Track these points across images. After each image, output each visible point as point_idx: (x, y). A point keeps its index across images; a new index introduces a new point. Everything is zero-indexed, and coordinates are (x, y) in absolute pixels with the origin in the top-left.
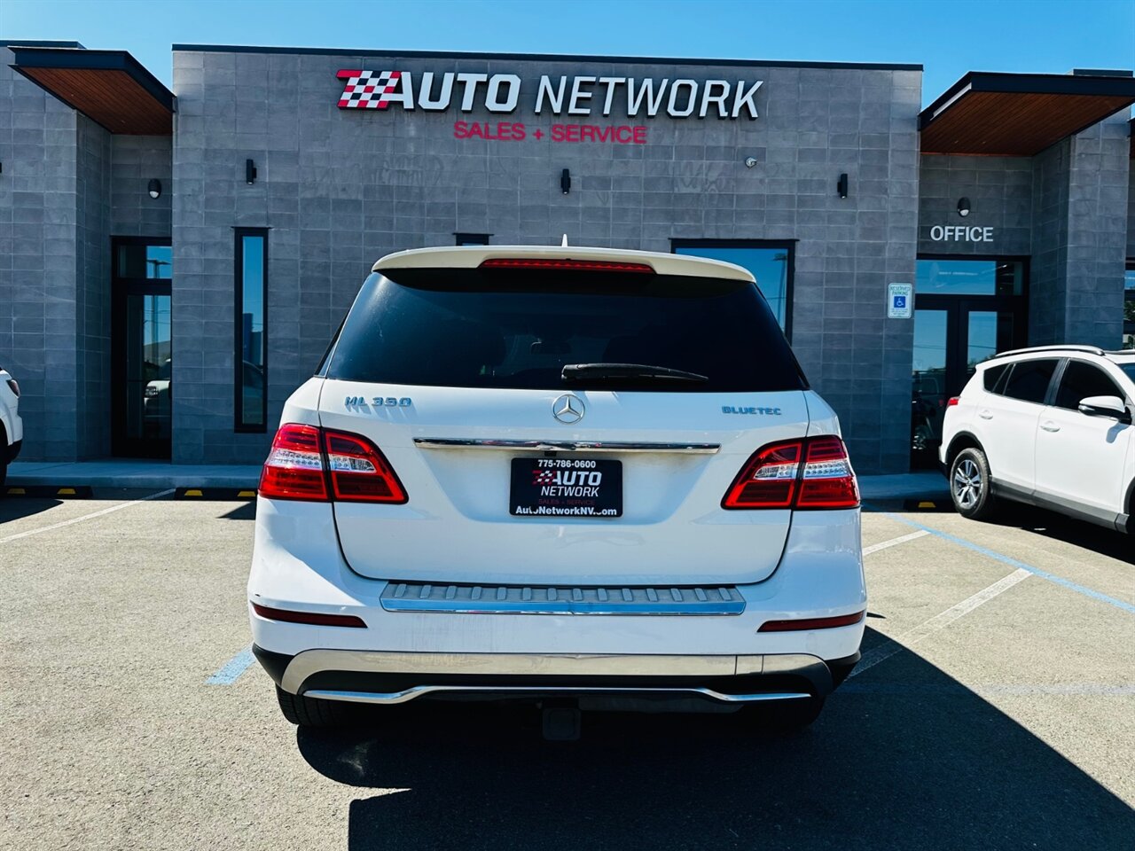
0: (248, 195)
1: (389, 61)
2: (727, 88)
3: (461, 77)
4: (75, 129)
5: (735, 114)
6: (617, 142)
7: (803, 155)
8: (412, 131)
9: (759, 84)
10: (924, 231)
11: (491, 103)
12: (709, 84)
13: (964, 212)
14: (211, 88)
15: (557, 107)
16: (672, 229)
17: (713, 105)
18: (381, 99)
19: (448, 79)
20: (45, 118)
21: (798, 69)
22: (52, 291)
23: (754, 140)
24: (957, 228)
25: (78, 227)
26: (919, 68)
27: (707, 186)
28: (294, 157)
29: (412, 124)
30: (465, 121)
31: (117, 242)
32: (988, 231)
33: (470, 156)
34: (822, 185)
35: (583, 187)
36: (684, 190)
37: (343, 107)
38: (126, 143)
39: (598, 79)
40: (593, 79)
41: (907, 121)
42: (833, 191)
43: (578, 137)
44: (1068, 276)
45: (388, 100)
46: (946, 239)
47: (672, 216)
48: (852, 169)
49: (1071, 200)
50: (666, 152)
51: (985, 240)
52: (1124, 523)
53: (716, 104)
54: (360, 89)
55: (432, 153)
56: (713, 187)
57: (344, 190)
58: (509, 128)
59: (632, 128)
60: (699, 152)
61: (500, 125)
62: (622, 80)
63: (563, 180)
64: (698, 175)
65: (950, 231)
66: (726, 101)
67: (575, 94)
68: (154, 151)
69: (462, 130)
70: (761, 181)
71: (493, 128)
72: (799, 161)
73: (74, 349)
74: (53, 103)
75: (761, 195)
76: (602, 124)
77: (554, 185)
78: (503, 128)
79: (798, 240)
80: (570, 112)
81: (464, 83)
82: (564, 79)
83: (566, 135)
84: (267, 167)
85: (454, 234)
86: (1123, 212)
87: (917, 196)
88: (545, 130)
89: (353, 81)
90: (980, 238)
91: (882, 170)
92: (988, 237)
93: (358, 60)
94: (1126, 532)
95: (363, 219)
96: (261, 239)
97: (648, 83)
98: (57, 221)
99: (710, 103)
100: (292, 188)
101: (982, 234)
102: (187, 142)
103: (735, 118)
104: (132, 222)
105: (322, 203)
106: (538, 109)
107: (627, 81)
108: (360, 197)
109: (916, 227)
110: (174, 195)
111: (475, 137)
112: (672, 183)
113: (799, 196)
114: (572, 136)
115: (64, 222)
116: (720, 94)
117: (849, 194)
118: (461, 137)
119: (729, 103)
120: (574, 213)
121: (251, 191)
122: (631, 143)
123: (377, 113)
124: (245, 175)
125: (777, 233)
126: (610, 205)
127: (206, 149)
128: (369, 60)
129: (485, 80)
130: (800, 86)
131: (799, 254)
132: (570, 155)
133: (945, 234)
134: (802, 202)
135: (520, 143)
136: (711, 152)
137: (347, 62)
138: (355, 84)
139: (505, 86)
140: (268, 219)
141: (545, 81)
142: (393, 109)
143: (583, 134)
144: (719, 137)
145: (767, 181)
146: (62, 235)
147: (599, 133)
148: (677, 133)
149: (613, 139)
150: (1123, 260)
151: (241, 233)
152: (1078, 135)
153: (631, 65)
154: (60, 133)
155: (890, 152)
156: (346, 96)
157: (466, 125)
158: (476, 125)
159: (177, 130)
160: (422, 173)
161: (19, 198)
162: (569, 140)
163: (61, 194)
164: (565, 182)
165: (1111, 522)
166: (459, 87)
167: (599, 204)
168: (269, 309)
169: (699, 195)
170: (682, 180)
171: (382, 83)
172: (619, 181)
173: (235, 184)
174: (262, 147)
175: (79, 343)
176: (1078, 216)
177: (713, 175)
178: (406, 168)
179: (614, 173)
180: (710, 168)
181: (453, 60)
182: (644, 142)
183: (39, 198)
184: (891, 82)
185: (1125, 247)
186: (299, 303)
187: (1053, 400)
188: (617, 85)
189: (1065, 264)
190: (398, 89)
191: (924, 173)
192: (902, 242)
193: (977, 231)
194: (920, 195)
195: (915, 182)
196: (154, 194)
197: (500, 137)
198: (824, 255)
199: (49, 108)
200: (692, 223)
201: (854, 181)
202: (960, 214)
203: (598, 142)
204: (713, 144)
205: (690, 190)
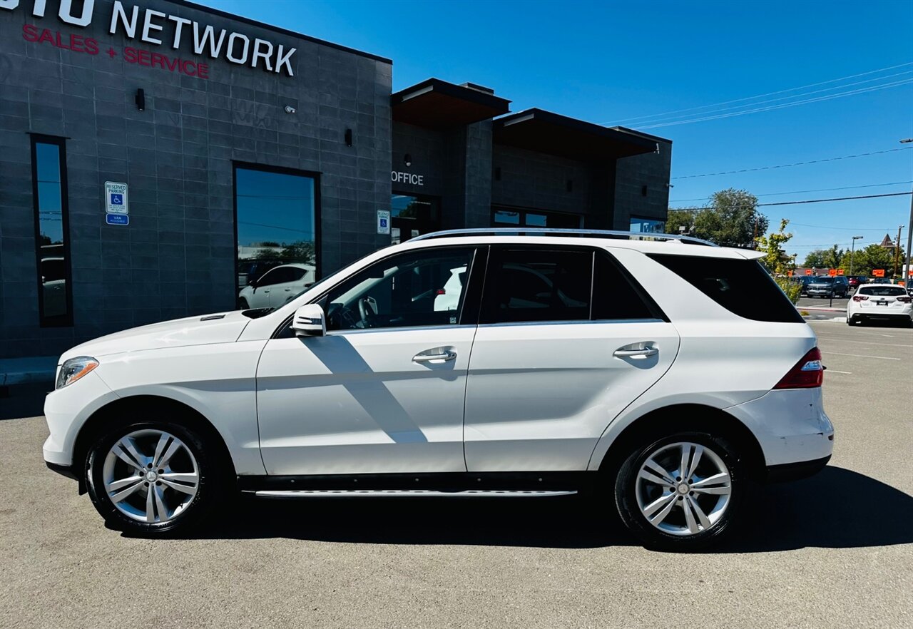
2: (271, 48)
5: (278, 70)
6: (184, 74)
7: (322, 110)
9: (293, 50)
11: (65, 15)
12: (258, 42)
13: (408, 164)
15: (131, 32)
16: (233, 153)
17: (261, 60)
21: (318, 46)
23: (290, 92)
24: (405, 174)
26: (390, 62)
27: (257, 123)
30: (34, 25)
32: (421, 178)
33: (41, 60)
34: (335, 134)
35: (156, 107)
36: (240, 123)
39: (167, 16)
40: (163, 15)
41: (383, 96)
42: (341, 141)
43: (149, 62)
46: (399, 181)
47: (232, 142)
48: (353, 126)
49: (467, 166)
50: (225, 89)
51: (419, 184)
53: (263, 59)
56: (262, 124)
58: (82, 41)
59: (196, 64)
60: (251, 94)
61: (72, 37)
62: (188, 22)
63: (138, 98)
64: (250, 112)
65: (401, 175)
66: (270, 58)
67: (148, 25)
70: (296, 125)
71: (65, 37)
72: (320, 114)
75: (297, 136)
76: (167, 53)
77: (128, 102)
78: (76, 40)
79: (322, 173)
80: (143, 39)
82: (136, 8)
83: (138, 59)
85: (28, 133)
86: (489, 176)
87: (390, 152)
88: (118, 50)
90: (417, 182)
91: (371, 130)
92: (421, 182)
97: (210, 29)
99: (259, 57)
101: (417, 180)
103: (276, 73)
106: (113, 30)
107: (192, 24)
111: (48, 44)
112: (231, 115)
113: (321, 141)
114: (144, 61)
116: (266, 52)
117: (352, 144)
118: (31, 40)
119: (273, 60)
120: (149, 128)
122: (196, 77)
125: (308, 165)
126: (181, 126)
130: (319, 57)
131: (323, 182)
132: (142, 76)
133: (398, 177)
134: (323, 145)
135: (93, 57)
136: (259, 96)
143: (153, 61)
144: (266, 87)
145: (299, 125)
147: (169, 64)
148: (232, 75)
149: (180, 70)
152: (470, 126)
153: (193, 10)
155: (375, 118)
157: (35, 29)
158: (46, 32)
162: (142, 64)
164: (140, 99)
167: (171, 123)
169: (252, 128)
170: (238, 114)
172: (188, 107)
177: (262, 115)
179: (182, 99)
180: (259, 107)
182: (207, 77)
184: (374, 69)
185: (491, 197)
188: (184, 24)
189: (464, 205)
192: (382, 182)
193: (415, 177)
194: (392, 149)
195: (389, 141)
197: (72, 48)
198: (339, 186)
200: (248, 150)
201: (355, 135)
202: (406, 164)
203: (167, 70)
204: (261, 90)
205: (245, 123)
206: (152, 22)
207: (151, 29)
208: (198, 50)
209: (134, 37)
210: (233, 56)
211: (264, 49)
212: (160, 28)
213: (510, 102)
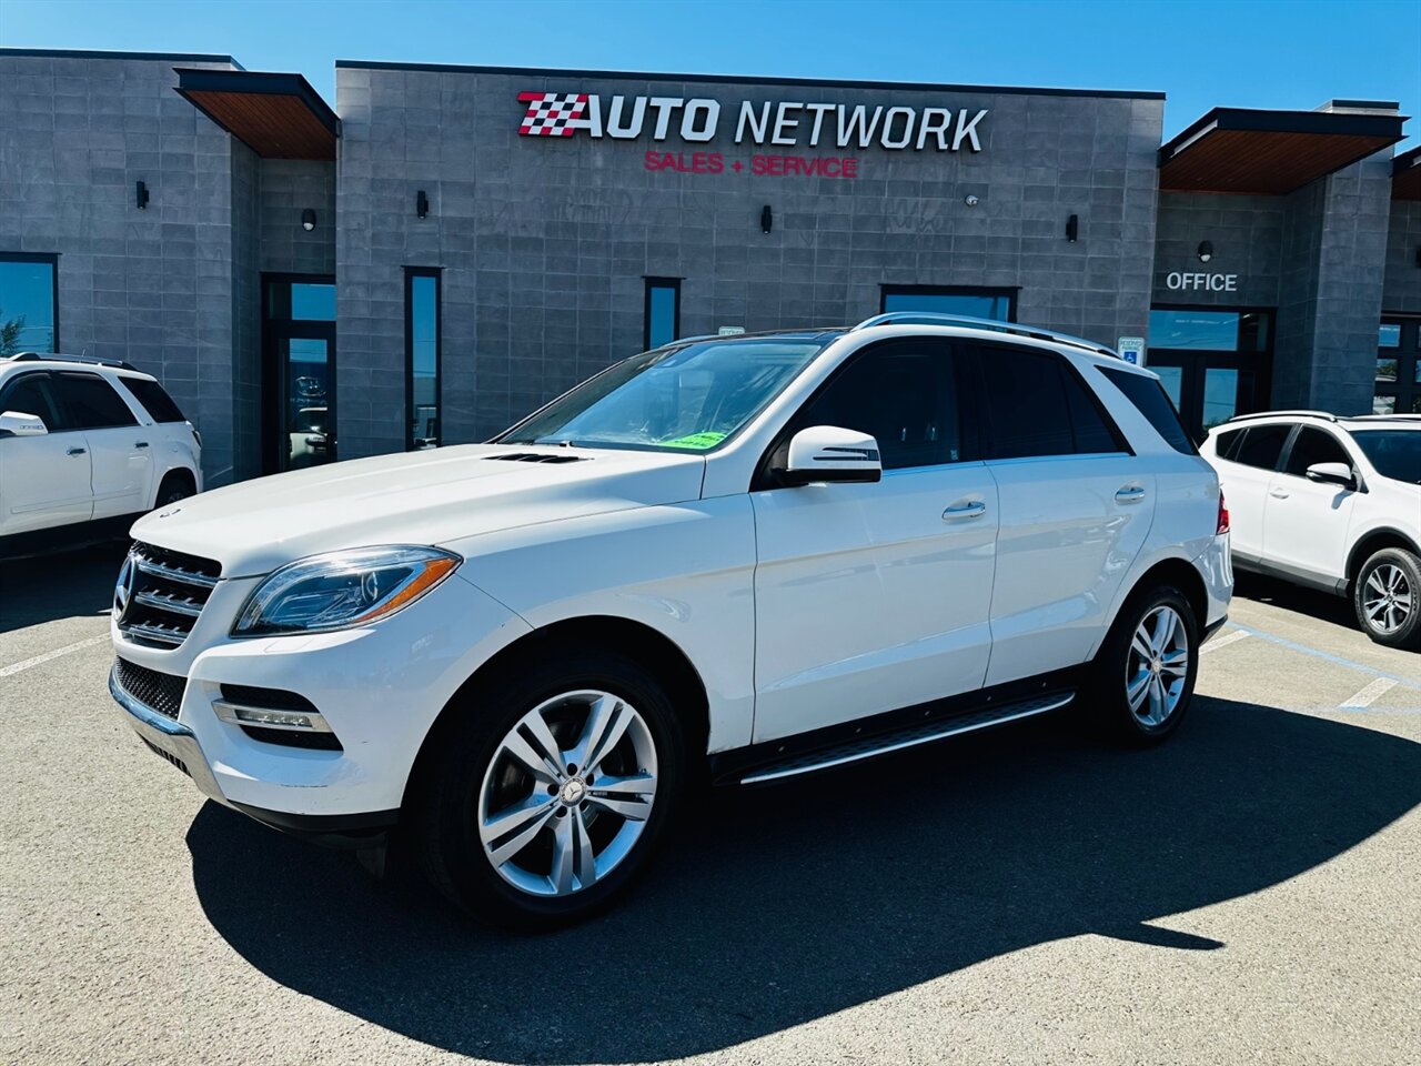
0: (419, 230)
1: (575, 82)
2: (948, 116)
3: (655, 102)
4: (228, 154)
5: (956, 146)
6: (824, 176)
7: (1029, 193)
8: (599, 162)
9: (982, 113)
10: (1160, 278)
11: (687, 132)
12: (928, 112)
13: (1205, 258)
14: (379, 110)
15: (759, 137)
16: (883, 273)
17: (932, 137)
18: (566, 126)
19: (641, 103)
20: (196, 142)
21: (1027, 97)
22: (205, 335)
23: (976, 175)
24: (1197, 275)
25: (233, 264)
26: (1161, 96)
27: (922, 227)
28: (469, 189)
29: (599, 154)
30: (657, 150)
31: (267, 278)
32: (1231, 279)
33: (662, 190)
34: (1049, 226)
35: (786, 226)
36: (897, 231)
37: (524, 133)
38: (277, 168)
39: (805, 106)
40: (800, 105)
41: (1145, 156)
42: (1061, 234)
43: (781, 169)
44: (1317, 331)
45: (574, 127)
46: (1184, 287)
47: (883, 259)
48: (1082, 209)
49: (1323, 247)
50: (878, 187)
51: (1227, 289)
52: (1344, 588)
53: (935, 134)
54: (543, 114)
55: (621, 186)
56: (929, 227)
57: (524, 226)
59: (841, 161)
60: (916, 188)
61: (695, 155)
62: (832, 107)
63: (763, 218)
64: (912, 213)
65: (1188, 278)
66: (945, 132)
67: (780, 122)
68: (307, 178)
69: (653, 161)
70: (983, 221)
71: (688, 158)
72: (1025, 199)
73: (231, 398)
74: (205, 124)
75: (982, 237)
76: (806, 155)
77: (753, 224)
78: (699, 158)
79: (1021, 288)
80: (773, 142)
81: (658, 108)
82: (767, 105)
83: (768, 168)
84: (440, 199)
85: (643, 278)
86: (1379, 261)
87: (1153, 241)
88: (745, 161)
89: (535, 105)
90: (1222, 287)
91: (1117, 212)
92: (1231, 286)
93: (540, 82)
94: (1345, 596)
95: (544, 260)
96: (433, 280)
97: (860, 110)
98: (211, 257)
99: (928, 134)
100: (466, 223)
101: (1224, 282)
102: (353, 171)
103: (955, 151)
104: (284, 256)
105: (500, 241)
106: (739, 139)
107: (837, 108)
108: (542, 236)
109: (1151, 274)
110: (338, 229)
111: (669, 169)
112: (884, 222)
113: (1023, 239)
114: (775, 169)
115: (219, 258)
116: (939, 124)
117: (1078, 238)
118: (653, 169)
119: (950, 134)
120: (775, 255)
121: (423, 226)
122: (840, 178)
123: (560, 141)
124: (416, 208)
125: (998, 279)
126: (815, 246)
127: (373, 179)
128: (553, 81)
129: (681, 105)
130: (1029, 115)
131: (1022, 303)
132: (771, 189)
133: (1183, 281)
134: (1026, 245)
135: (717, 176)
136: (928, 188)
137: (528, 82)
138: (538, 108)
139: (702, 113)
140: (441, 257)
141: (747, 108)
142: (578, 136)
143: (786, 167)
144: (938, 172)
145: (988, 221)
146: (217, 272)
147: (805, 167)
148: (890, 166)
149: (819, 173)
150: (1379, 315)
151: (411, 272)
152: (1335, 175)
153: (841, 90)
154: (212, 158)
155: (1125, 192)
156: (528, 121)
157: (657, 155)
159: (341, 156)
160: (609, 208)
161: (167, 230)
162: (772, 173)
163: (215, 227)
164: (766, 219)
165: (1330, 587)
166: (652, 113)
167: (803, 245)
168: (443, 358)
169: (913, 236)
170: (895, 219)
171: (568, 107)
172: (826, 219)
173: (405, 218)
174: (434, 176)
175: (235, 393)
176: (1330, 265)
177: (930, 214)
178: (592, 203)
179: (819, 210)
180: (926, 205)
181: (645, 82)
182: (854, 176)
183: (190, 231)
184: (1129, 112)
185: (1381, 300)
186: (475, 352)
187: (1284, 467)
188: (826, 112)
189: (1314, 318)
190: (585, 115)
191: (1162, 213)
192: (1133, 291)
193: (1219, 278)
194: (1158, 236)
195: (1152, 225)
196: (309, 226)
197: (695, 169)
198: (1049, 305)
199: (200, 131)
200: (905, 268)
201: (1084, 224)
202: (1200, 259)
203: (803, 175)
204: (930, 179)
205: (904, 230)
206: (785, 118)
207: (783, 127)
208: (843, 141)
209: (761, 141)
210: (891, 139)
211: (936, 120)
212: (795, 123)
213: (1405, 119)
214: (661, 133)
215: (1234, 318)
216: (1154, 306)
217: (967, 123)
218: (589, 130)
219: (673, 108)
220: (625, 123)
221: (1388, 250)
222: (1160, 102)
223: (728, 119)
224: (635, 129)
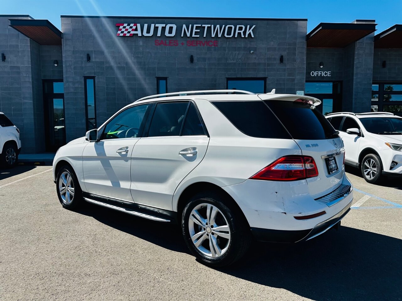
0: (88, 65)
1: (133, 20)
2: (244, 27)
3: (157, 25)
4: (29, 44)
5: (247, 36)
6: (208, 46)
7: (269, 49)
8: (141, 43)
9: (254, 26)
10: (308, 73)
11: (167, 34)
12: (238, 26)
13: (322, 67)
14: (74, 30)
15: (188, 35)
16: (227, 74)
17: (239, 34)
18: (131, 33)
19: (153, 26)
20: (19, 41)
21: (267, 21)
22: (25, 98)
23: (253, 45)
24: (319, 72)
25: (32, 77)
26: (306, 20)
27: (238, 60)
28: (102, 53)
29: (141, 41)
30: (158, 40)
31: (44, 81)
32: (329, 73)
33: (160, 51)
34: (275, 59)
35: (198, 61)
36: (230, 62)
37: (118, 36)
38: (46, 48)
39: (202, 25)
40: (200, 25)
41: (302, 38)
42: (278, 61)
43: (196, 44)
44: (354, 87)
45: (133, 33)
46: (316, 76)
47: (227, 70)
48: (284, 54)
49: (355, 63)
50: (224, 49)
51: (328, 76)
52: (358, 166)
53: (240, 33)
54: (123, 30)
55: (148, 50)
56: (240, 60)
57: (119, 63)
58: (173, 42)
59: (213, 41)
60: (235, 49)
61: (170, 41)
62: (210, 26)
63: (191, 59)
64: (235, 56)
65: (317, 73)
66: (243, 32)
67: (194, 30)
68: (55, 51)
69: (158, 43)
70: (255, 58)
71: (168, 42)
72: (267, 51)
73: (33, 117)
74: (21, 36)
75: (255, 63)
76: (202, 40)
77: (188, 61)
78: (171, 42)
79: (267, 78)
80: (193, 36)
81: (158, 27)
82: (190, 25)
83: (191, 44)
84: (94, 56)
85: (156, 77)
86: (371, 66)
87: (305, 62)
88: (185, 42)
89: (121, 27)
90: (327, 75)
91: (294, 54)
92: (329, 75)
93: (122, 20)
95: (126, 73)
96: (92, 80)
97: (218, 26)
98: (25, 75)
99: (238, 33)
100: (102, 63)
101: (327, 74)
102: (67, 48)
103: (246, 38)
104: (49, 74)
105: (112, 68)
106: (182, 36)
107: (211, 26)
108: (125, 66)
109: (305, 72)
110: (63, 66)
111: (162, 45)
112: (227, 59)
113: (267, 63)
114: (194, 44)
115: (27, 76)
116: (242, 30)
117: (283, 62)
118: (157, 45)
119: (245, 33)
120: (195, 70)
121: (89, 64)
122: (213, 46)
123: (129, 38)
124: (87, 59)
125: (261, 75)
126: (207, 67)
127: (73, 51)
128: (126, 20)
129: (165, 26)
130: (268, 26)
131: (268, 82)
132: (193, 50)
133: (315, 74)
134: (269, 65)
135: (176, 47)
136: (239, 49)
137: (119, 21)
138: (122, 28)
139: (171, 28)
140: (95, 73)
141: (184, 26)
142: (134, 36)
143: (197, 44)
144: (242, 44)
145: (257, 58)
146: (27, 80)
147: (202, 44)
148: (228, 43)
149: (207, 45)
150: (371, 82)
151: (86, 78)
152: (358, 42)
153: (212, 21)
154: (24, 46)
155: (297, 48)
156: (119, 32)
158: (162, 41)
159: (63, 44)
160: (145, 57)
161: (12, 67)
162: (193, 46)
163: (26, 66)
164: (192, 59)
165: (354, 165)
166: (156, 29)
167: (203, 67)
168: (96, 103)
169: (235, 63)
170: (230, 58)
171: (131, 27)
172: (209, 59)
173: (84, 62)
174: (92, 49)
175: (34, 116)
176: (357, 68)
177: (240, 57)
178: (139, 56)
179: (207, 56)
180: (238, 54)
181: (154, 19)
182: (217, 46)
183: (18, 68)
184: (297, 25)
185: (372, 77)
186: (106, 101)
187: (341, 129)
188: (208, 27)
189: (353, 83)
190: (136, 30)
191: (308, 54)
192: (300, 77)
193: (325, 73)
194: (307, 61)
195: (305, 57)
196: (56, 65)
197: (169, 45)
198: (276, 82)
199: (20, 38)
200: (233, 73)
201: (285, 58)
202: (320, 67)
203: (202, 46)
204: (240, 46)
205: (232, 61)
206: (196, 29)
207: (195, 32)
208: (213, 36)
209: (189, 36)
210: (227, 35)
211: (241, 29)
212: (199, 31)
213: (376, 24)
214: (159, 34)
215: (331, 84)
216: (306, 81)
217: (249, 29)
218: (137, 34)
219: (162, 27)
220: (148, 32)
221: (374, 63)
222: (306, 21)
223: (179, 30)
224: (151, 34)
